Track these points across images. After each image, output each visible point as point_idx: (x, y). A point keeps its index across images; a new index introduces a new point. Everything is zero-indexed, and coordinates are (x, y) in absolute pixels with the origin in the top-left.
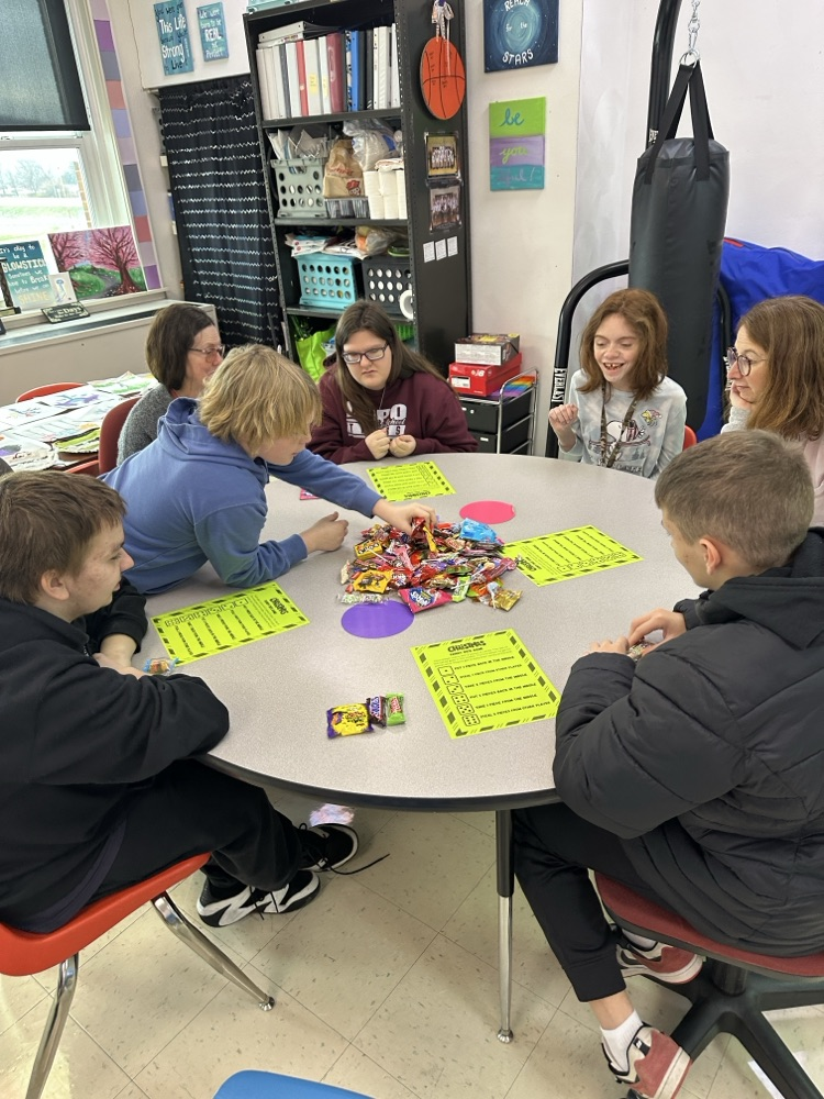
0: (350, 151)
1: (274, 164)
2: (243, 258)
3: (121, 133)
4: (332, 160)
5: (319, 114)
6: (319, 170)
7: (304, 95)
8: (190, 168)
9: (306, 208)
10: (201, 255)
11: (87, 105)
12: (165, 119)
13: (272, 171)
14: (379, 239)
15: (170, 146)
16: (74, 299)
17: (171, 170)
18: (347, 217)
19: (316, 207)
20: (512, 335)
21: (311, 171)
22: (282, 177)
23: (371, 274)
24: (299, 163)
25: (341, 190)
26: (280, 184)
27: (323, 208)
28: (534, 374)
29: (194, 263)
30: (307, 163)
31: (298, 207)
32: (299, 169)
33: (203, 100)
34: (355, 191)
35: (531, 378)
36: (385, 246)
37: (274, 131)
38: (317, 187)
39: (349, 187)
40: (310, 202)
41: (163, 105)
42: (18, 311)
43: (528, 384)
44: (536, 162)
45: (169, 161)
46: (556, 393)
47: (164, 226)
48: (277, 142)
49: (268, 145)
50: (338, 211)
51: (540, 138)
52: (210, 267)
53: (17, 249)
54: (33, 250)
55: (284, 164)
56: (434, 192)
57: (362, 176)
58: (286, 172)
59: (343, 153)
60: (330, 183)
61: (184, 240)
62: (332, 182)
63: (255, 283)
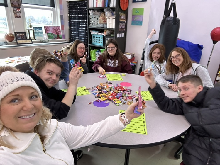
0: (105, 15)
1: (90, 16)
2: (82, 34)
3: (61, 9)
4: (101, 16)
5: (99, 7)
6: (98, 18)
7: (97, 3)
8: (73, 17)
9: (95, 25)
10: (73, 33)
11: (55, 4)
12: (70, 7)
13: (89, 17)
14: (109, 32)
15: (70, 12)
16: (47, 39)
17: (70, 17)
18: (103, 27)
19: (97, 25)
20: (133, 53)
21: (97, 18)
22: (91, 19)
23: (106, 39)
24: (94, 16)
25: (102, 22)
26: (90, 20)
27: (98, 25)
28: (137, 61)
29: (72, 35)
30: (96, 16)
31: (93, 25)
32: (94, 17)
33: (77, 4)
34: (105, 22)
35: (136, 62)
36: (110, 34)
37: (90, 10)
38: (98, 21)
39: (104, 21)
40: (96, 24)
41: (70, 4)
42: (36, 40)
43: (135, 63)
44: (141, 20)
45: (69, 15)
46: (141, 65)
47: (67, 27)
48: (90, 12)
49: (89, 12)
50: (101, 26)
51: (142, 16)
52: (75, 36)
53: (37, 28)
54: (40, 29)
55: (92, 16)
56: (120, 24)
57: (106, 20)
58: (92, 18)
59: (103, 15)
61: (70, 30)
62: (100, 20)
63: (83, 40)
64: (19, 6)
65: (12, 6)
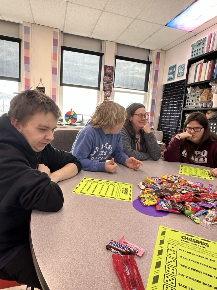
0: (210, 90)
1: (187, 95)
2: (174, 121)
3: (154, 93)
4: (204, 92)
5: (203, 80)
6: (199, 95)
7: (200, 77)
8: (167, 101)
9: (193, 105)
10: (164, 120)
11: (148, 88)
12: (165, 90)
13: (186, 97)
14: (214, 114)
15: (164, 96)
17: (163, 101)
18: (205, 107)
19: (196, 105)
21: (197, 96)
22: (188, 98)
24: (194, 94)
25: (205, 99)
26: (187, 99)
27: (198, 105)
29: (162, 122)
30: (196, 93)
31: (191, 105)
32: (194, 96)
33: (174, 86)
34: (209, 100)
36: (216, 116)
37: (189, 87)
38: (198, 100)
39: (207, 99)
40: (195, 104)
41: (165, 88)
45: (163, 100)
47: (158, 114)
48: (189, 90)
49: (187, 90)
50: (202, 106)
52: (165, 124)
55: (190, 94)
57: (212, 96)
58: (190, 97)
59: (208, 91)
60: (202, 99)
61: (161, 117)
62: (203, 97)
63: (175, 127)
64: (110, 89)
65: (104, 89)
